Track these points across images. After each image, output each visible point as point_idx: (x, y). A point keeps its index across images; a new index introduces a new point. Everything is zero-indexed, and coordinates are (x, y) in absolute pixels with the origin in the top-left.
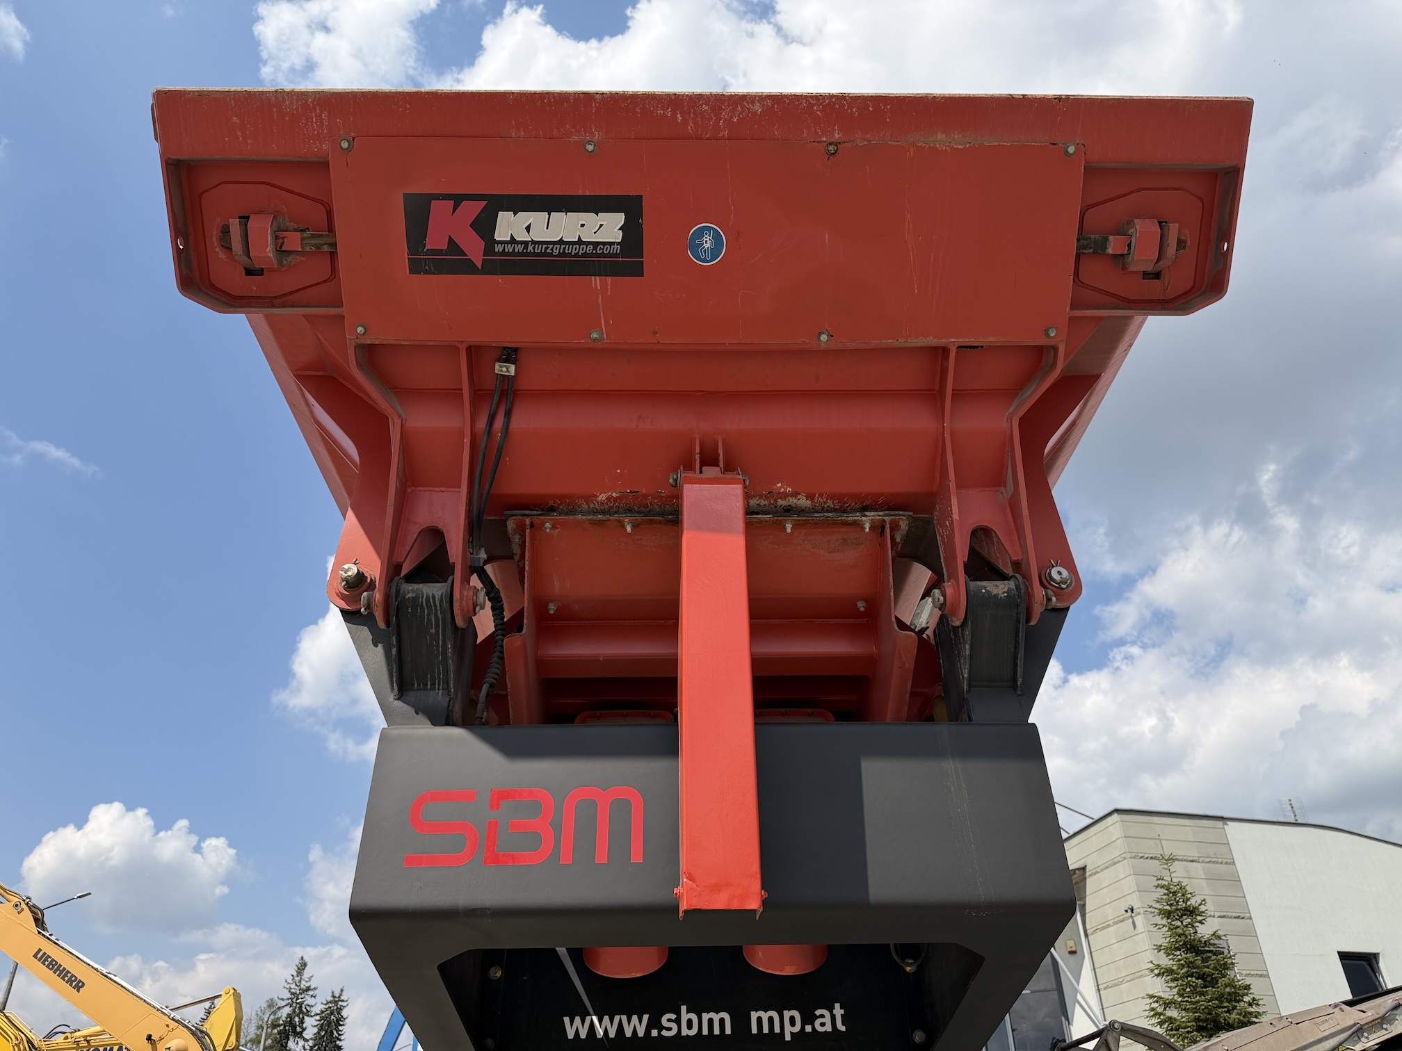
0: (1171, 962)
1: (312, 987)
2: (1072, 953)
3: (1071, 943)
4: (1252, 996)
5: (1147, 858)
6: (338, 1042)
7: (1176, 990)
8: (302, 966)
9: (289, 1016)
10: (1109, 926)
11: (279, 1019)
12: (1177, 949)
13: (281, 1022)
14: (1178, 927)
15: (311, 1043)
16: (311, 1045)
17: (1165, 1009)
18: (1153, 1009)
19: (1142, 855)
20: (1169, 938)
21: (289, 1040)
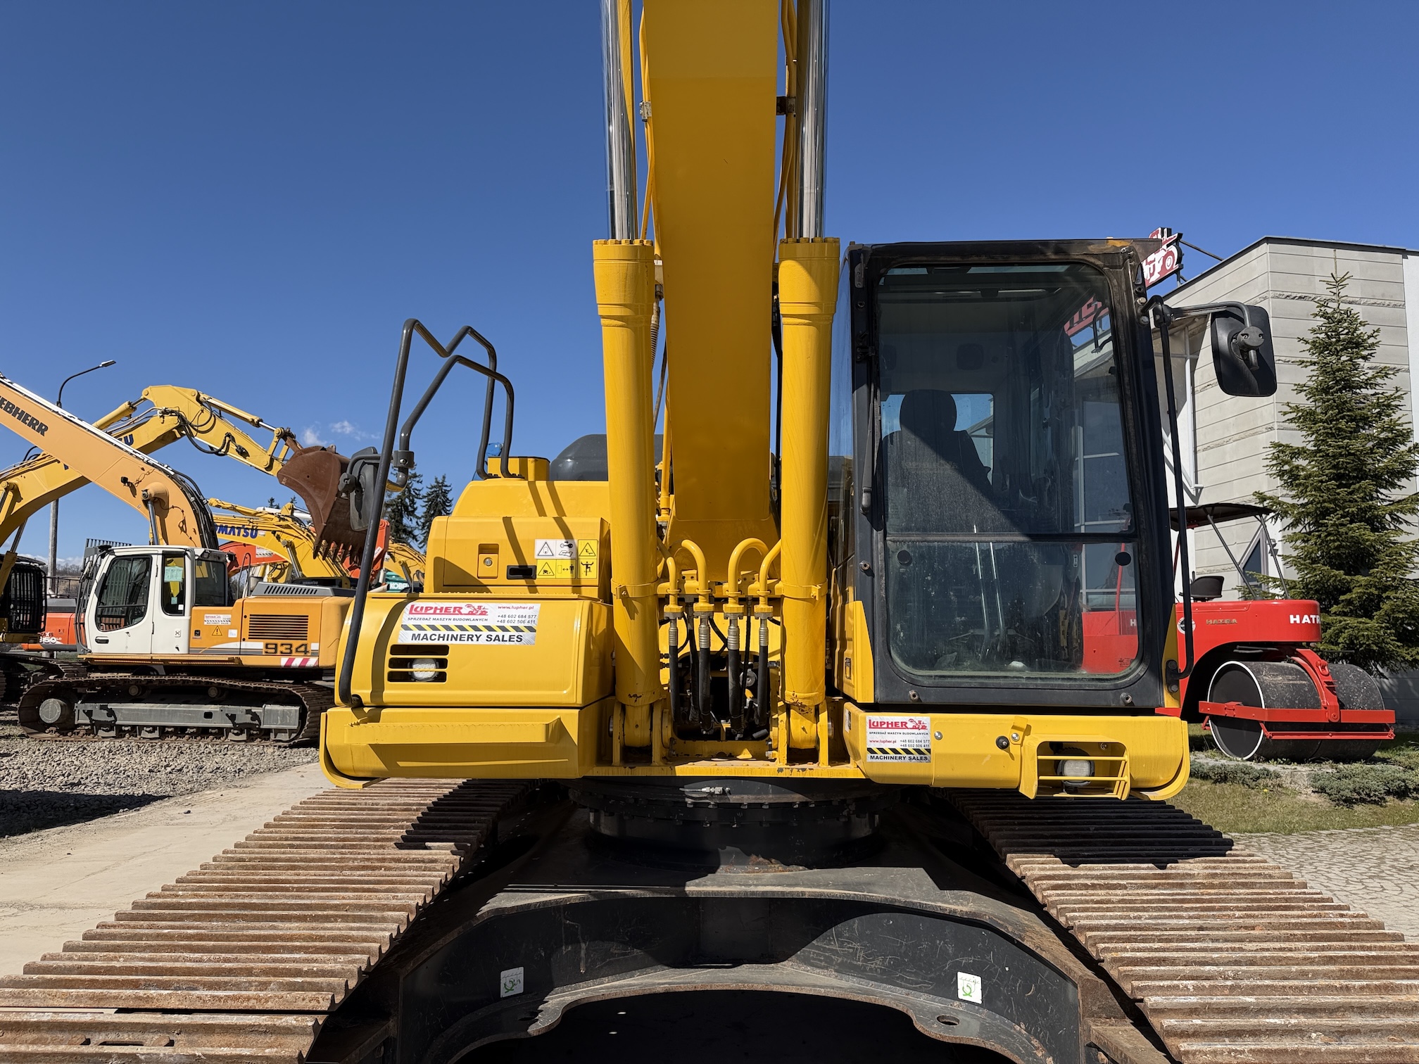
0: (1314, 404)
4: (1411, 444)
5: (1294, 298)
7: (1312, 437)
14: (1331, 364)
17: (1292, 458)
19: (1289, 294)
20: (1315, 378)
21: (402, 517)
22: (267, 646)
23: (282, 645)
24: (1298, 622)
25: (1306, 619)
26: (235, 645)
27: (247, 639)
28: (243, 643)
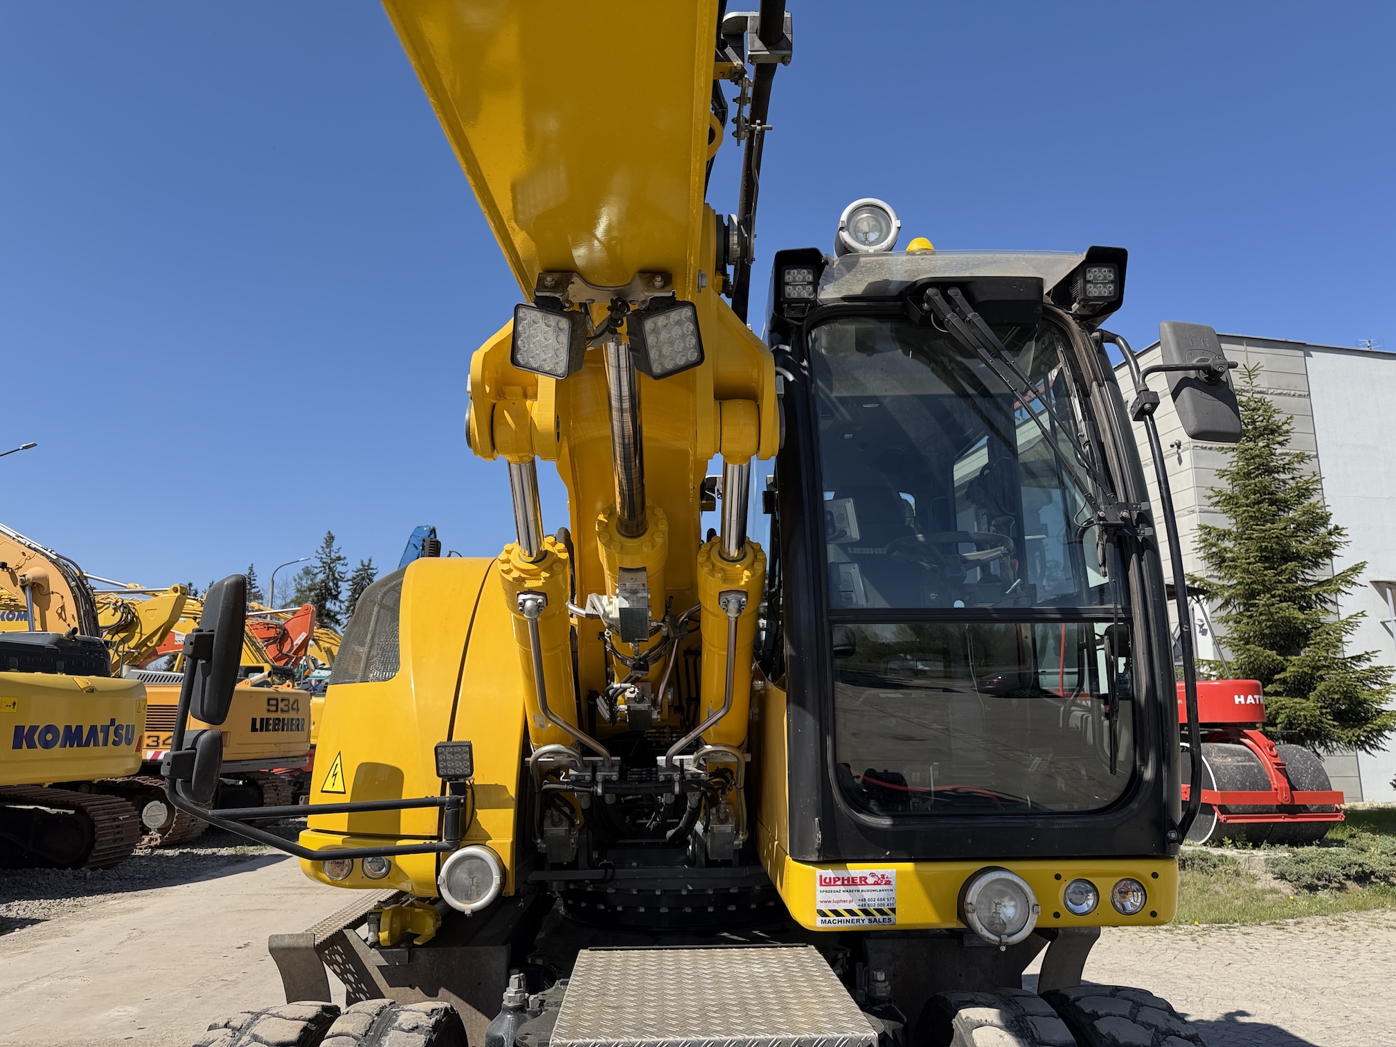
1: (342, 558)
8: (330, 539)
9: (323, 581)
11: (315, 583)
13: (318, 586)
15: (347, 604)
18: (1203, 540)
21: (327, 601)
24: (1243, 702)
25: (1250, 700)
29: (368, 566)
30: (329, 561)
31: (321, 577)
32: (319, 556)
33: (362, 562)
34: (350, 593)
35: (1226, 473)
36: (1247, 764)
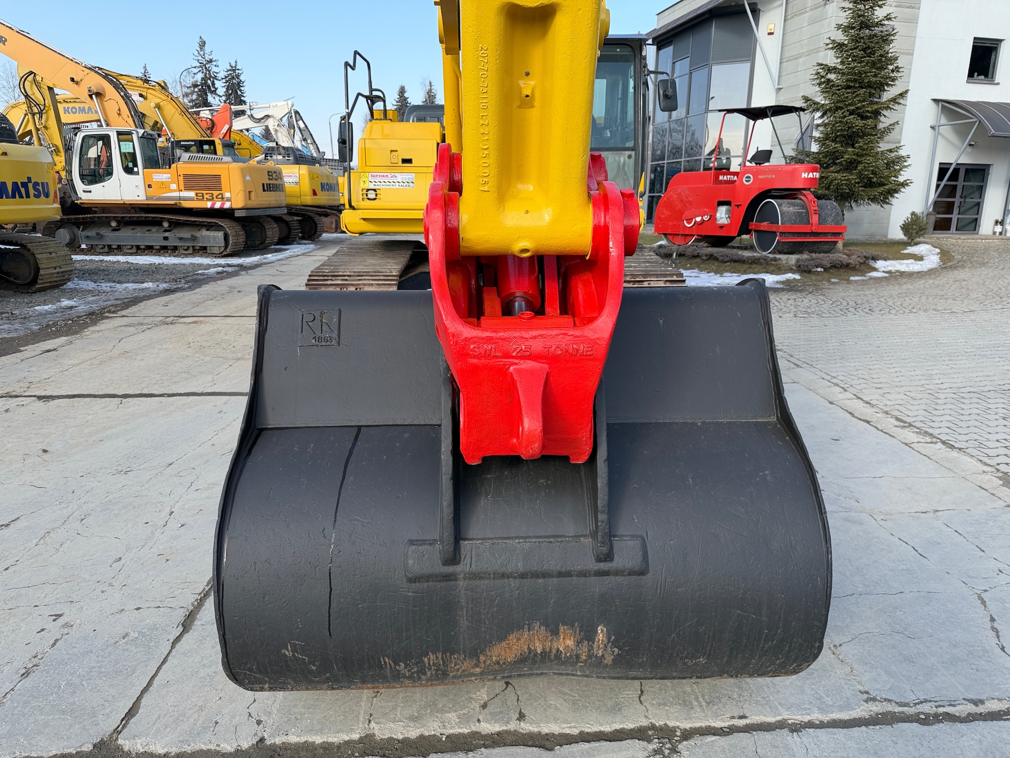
0: (845, 38)
1: (214, 60)
2: (770, 34)
3: (771, 26)
4: (895, 65)
6: (242, 98)
7: (839, 60)
8: (203, 44)
9: (203, 79)
10: (806, 12)
11: (197, 81)
12: (853, 28)
13: (199, 84)
14: (860, 10)
15: (224, 98)
16: (224, 99)
17: (827, 74)
18: (818, 73)
20: (849, 19)
21: (207, 96)
22: (197, 194)
23: (207, 194)
24: (806, 177)
25: (811, 175)
26: (176, 194)
27: (183, 189)
28: (181, 192)
29: (235, 67)
30: (205, 63)
31: (199, 77)
32: (196, 58)
33: (230, 63)
34: (225, 89)
35: (842, 27)
36: (800, 211)
